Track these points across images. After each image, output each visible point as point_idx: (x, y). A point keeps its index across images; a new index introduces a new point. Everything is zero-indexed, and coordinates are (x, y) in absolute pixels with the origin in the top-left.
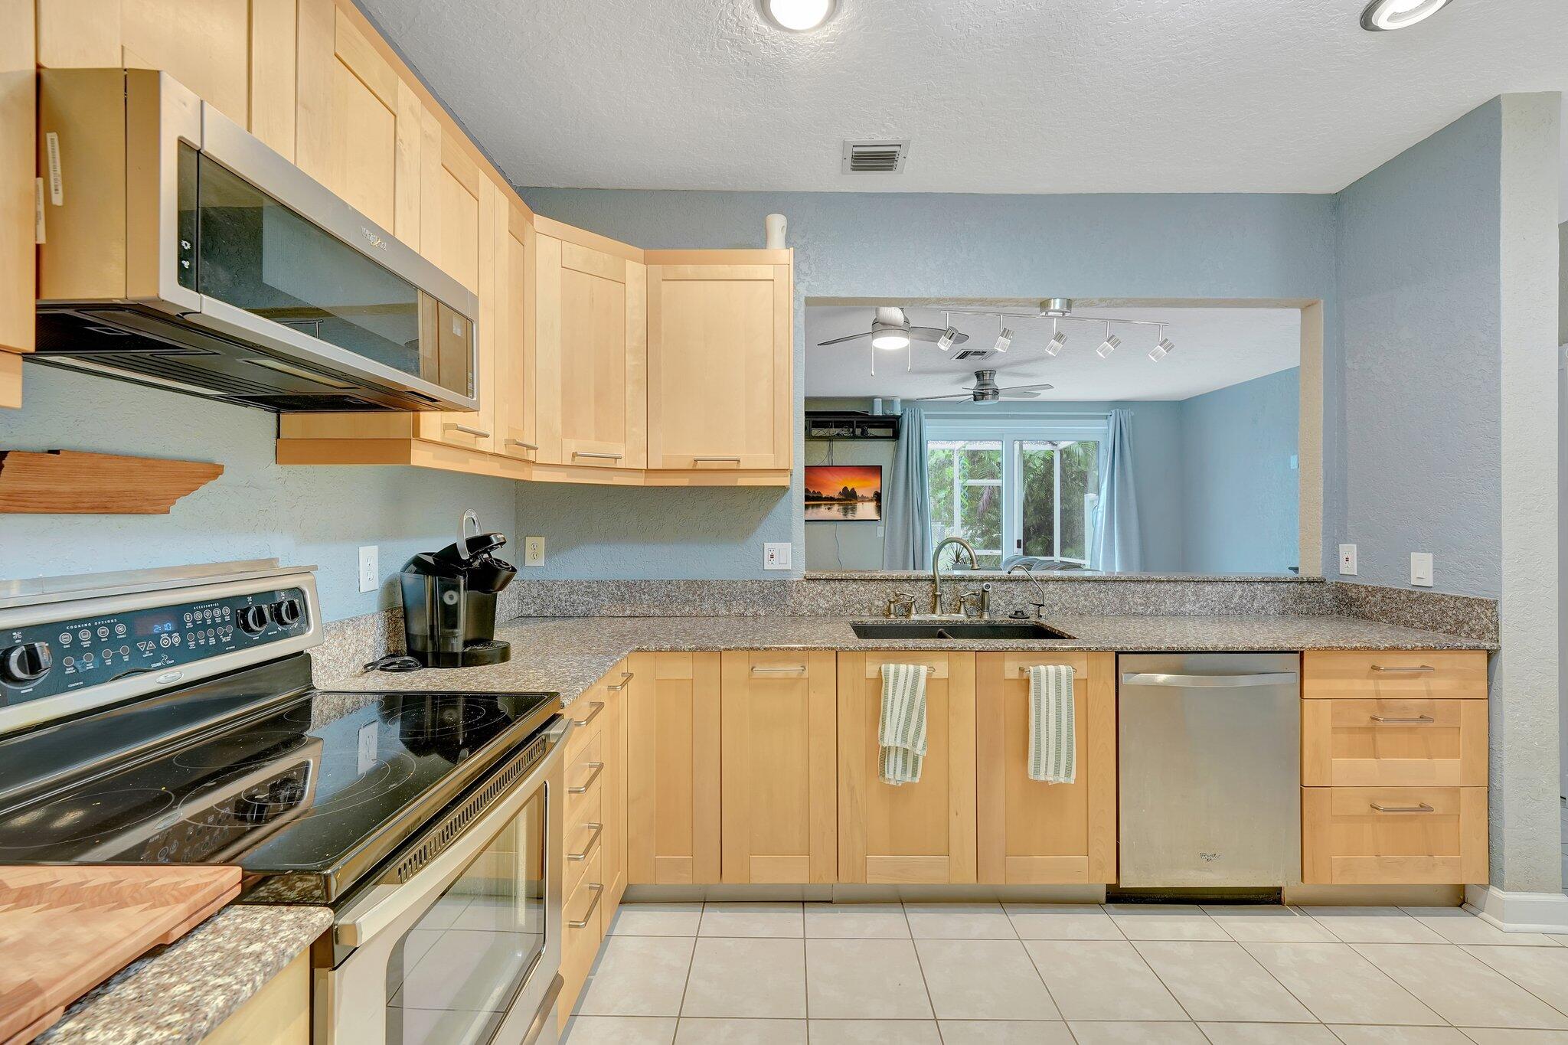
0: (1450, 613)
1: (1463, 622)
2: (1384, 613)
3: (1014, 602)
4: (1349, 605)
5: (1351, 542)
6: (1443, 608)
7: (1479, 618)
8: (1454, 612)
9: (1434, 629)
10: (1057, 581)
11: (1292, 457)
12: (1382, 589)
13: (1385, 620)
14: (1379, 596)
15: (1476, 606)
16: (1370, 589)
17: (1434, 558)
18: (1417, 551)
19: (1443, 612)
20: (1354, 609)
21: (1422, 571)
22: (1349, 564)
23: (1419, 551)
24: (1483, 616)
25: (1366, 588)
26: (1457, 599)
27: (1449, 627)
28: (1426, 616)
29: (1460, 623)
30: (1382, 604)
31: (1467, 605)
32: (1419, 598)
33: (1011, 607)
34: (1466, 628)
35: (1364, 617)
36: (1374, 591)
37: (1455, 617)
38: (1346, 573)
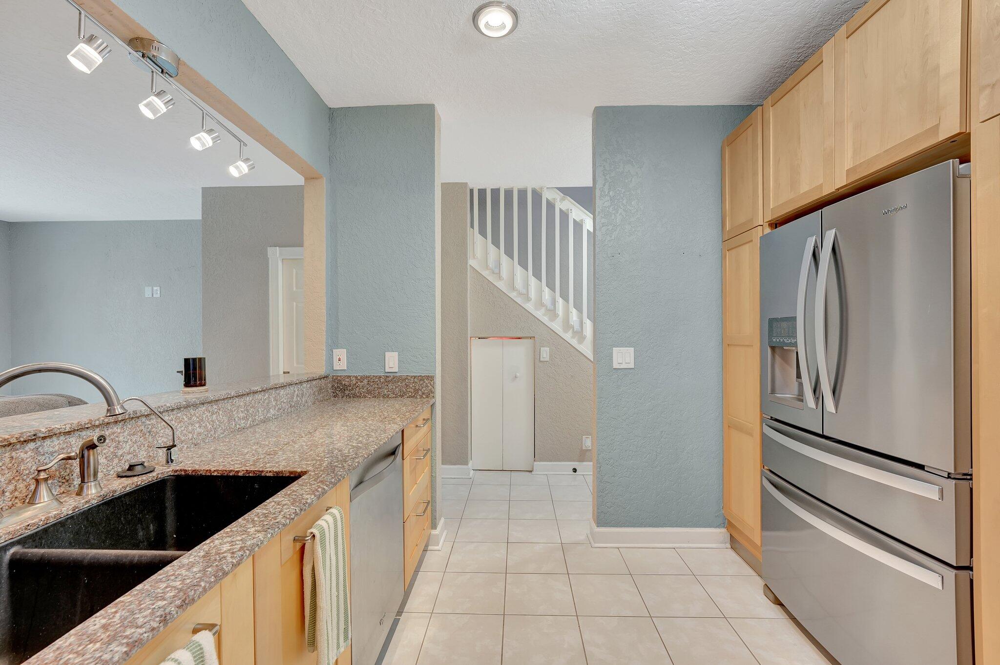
0: (411, 386)
1: (419, 389)
2: (369, 392)
3: (120, 452)
4: (343, 390)
5: (342, 348)
6: (407, 384)
7: (427, 386)
8: (414, 385)
9: (402, 396)
10: (173, 410)
11: (146, 288)
12: (367, 377)
13: (369, 396)
14: (365, 382)
15: (425, 380)
16: (359, 377)
17: (399, 355)
18: (388, 351)
19: (407, 386)
20: (347, 392)
21: (392, 363)
22: (341, 362)
23: (390, 351)
24: (429, 385)
25: (356, 377)
26: (415, 377)
27: (410, 394)
28: (397, 389)
29: (416, 391)
30: (368, 386)
31: (421, 380)
32: (390, 379)
33: (116, 461)
34: (420, 393)
35: (355, 396)
36: (363, 378)
37: (413, 388)
38: (337, 369)
